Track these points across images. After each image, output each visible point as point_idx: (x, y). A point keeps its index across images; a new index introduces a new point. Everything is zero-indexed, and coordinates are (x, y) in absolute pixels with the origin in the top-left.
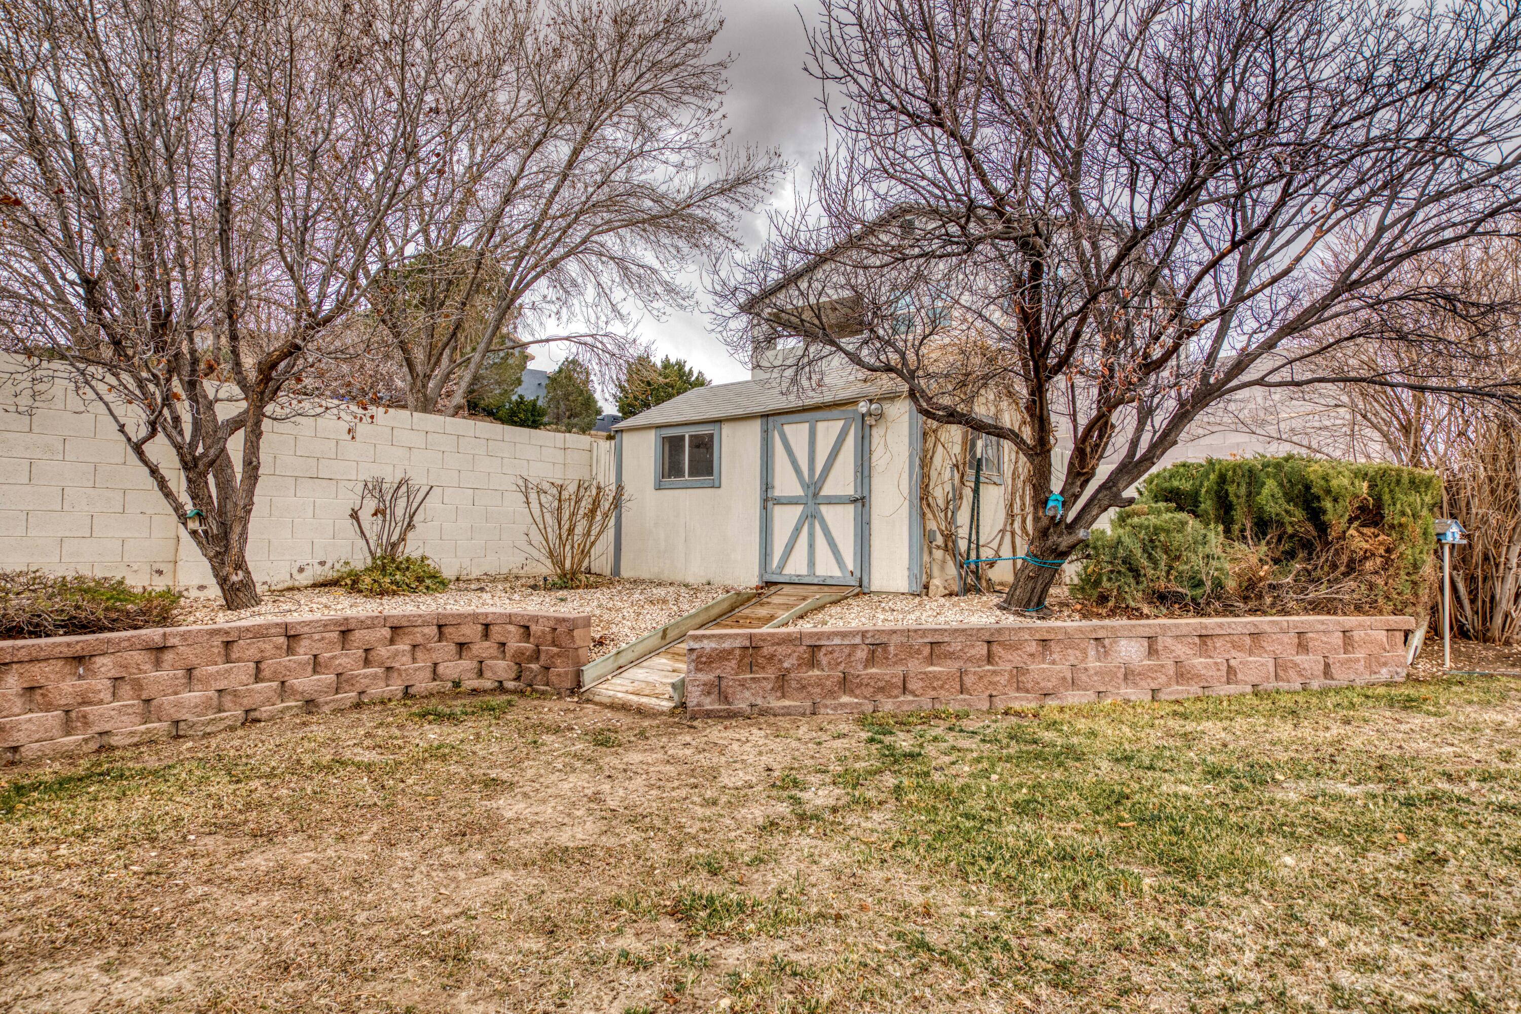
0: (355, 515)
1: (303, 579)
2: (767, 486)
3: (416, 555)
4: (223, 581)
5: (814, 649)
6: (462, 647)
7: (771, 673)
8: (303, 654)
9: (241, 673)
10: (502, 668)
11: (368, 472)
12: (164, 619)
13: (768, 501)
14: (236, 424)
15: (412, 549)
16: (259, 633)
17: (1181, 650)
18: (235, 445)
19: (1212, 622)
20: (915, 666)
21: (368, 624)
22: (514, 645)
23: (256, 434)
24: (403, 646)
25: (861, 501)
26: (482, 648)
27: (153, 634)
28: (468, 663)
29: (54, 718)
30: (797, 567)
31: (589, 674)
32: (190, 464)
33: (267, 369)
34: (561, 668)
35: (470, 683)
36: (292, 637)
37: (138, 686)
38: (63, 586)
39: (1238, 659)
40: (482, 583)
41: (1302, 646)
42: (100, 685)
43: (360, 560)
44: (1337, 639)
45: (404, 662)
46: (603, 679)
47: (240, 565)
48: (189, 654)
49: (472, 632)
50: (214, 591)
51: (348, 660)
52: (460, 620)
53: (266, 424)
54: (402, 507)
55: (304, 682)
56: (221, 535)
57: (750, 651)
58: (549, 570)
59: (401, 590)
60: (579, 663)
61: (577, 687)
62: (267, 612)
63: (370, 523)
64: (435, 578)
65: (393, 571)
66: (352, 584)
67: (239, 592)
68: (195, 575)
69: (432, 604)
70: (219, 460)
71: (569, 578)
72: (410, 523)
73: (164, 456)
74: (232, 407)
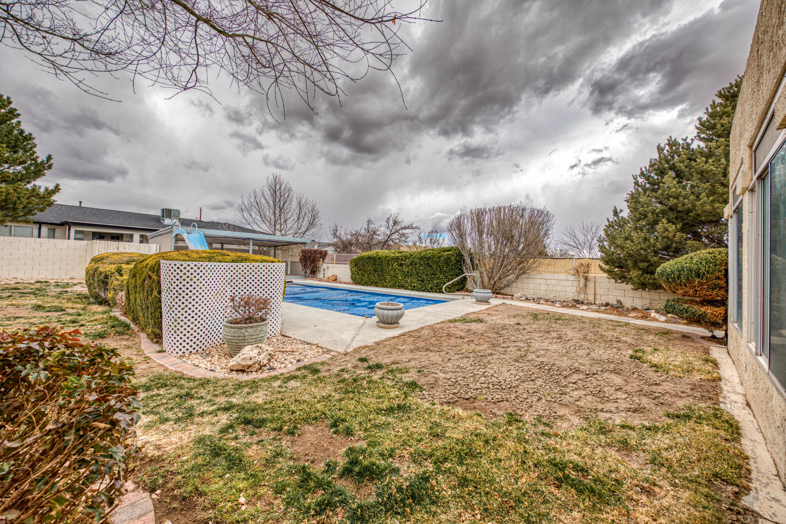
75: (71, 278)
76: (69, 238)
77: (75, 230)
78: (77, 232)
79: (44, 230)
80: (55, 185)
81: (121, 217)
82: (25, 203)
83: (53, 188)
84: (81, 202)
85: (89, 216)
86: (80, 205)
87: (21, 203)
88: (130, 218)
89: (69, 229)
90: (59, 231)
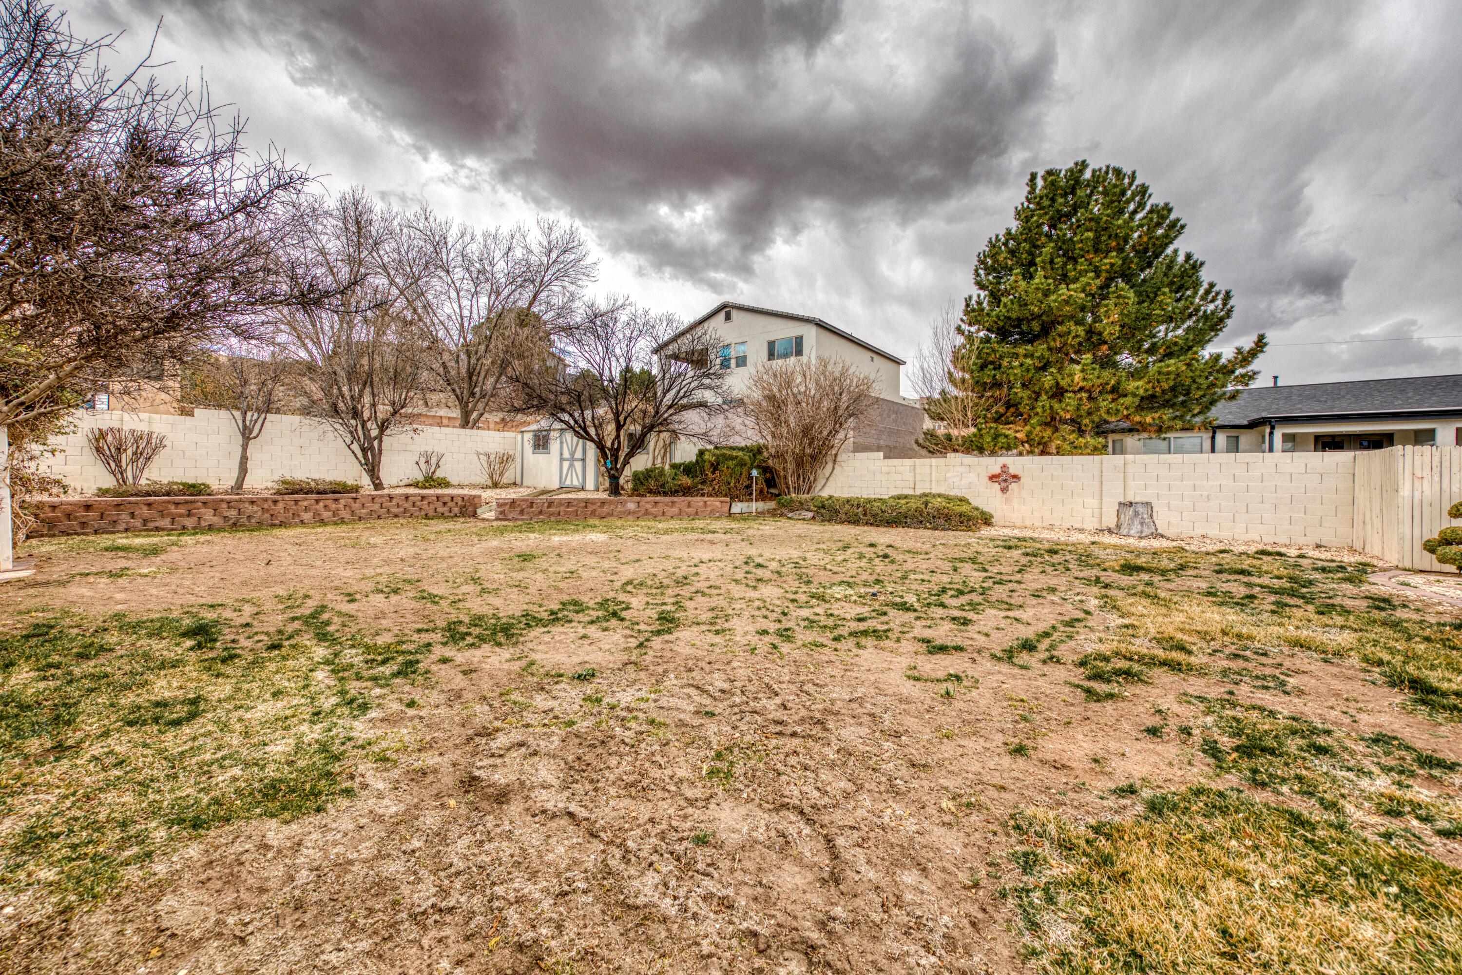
0: (417, 463)
1: (401, 484)
2: (561, 454)
3: (442, 476)
4: (373, 482)
5: (532, 503)
6: (445, 504)
7: (519, 509)
8: (394, 502)
9: (376, 507)
10: (456, 510)
11: (423, 449)
12: (357, 492)
13: (562, 459)
14: (376, 438)
15: (439, 474)
16: (381, 496)
17: (648, 506)
18: (376, 443)
19: (658, 499)
20: (562, 509)
21: (415, 495)
22: (460, 503)
23: (381, 441)
24: (425, 502)
25: (583, 460)
26: (450, 504)
27: (354, 495)
28: (446, 509)
29: (331, 513)
30: (568, 482)
31: (479, 511)
32: (364, 450)
33: (383, 424)
34: (471, 509)
35: (446, 514)
36: (391, 498)
37: (350, 507)
38: (331, 483)
39: (666, 509)
40: (461, 486)
41: (689, 506)
42: (341, 506)
43: (421, 478)
44: (701, 504)
45: (425, 507)
46: (484, 513)
47: (378, 478)
48: (363, 500)
49: (447, 499)
50: (372, 487)
51: (408, 505)
52: (444, 496)
53: (384, 438)
54: (434, 461)
55: (395, 510)
56: (373, 469)
57: (513, 503)
58: (489, 483)
59: (431, 487)
60: (476, 508)
61: (474, 515)
62: (386, 492)
63: (423, 466)
64: (446, 484)
65: (430, 481)
66: (416, 485)
67: (378, 486)
68: (365, 481)
69: (439, 491)
70: (372, 448)
71: (495, 485)
72: (438, 465)
73: (355, 447)
74: (374, 433)
75: (1318, 546)
76: (1271, 450)
77: (1284, 435)
78: (1287, 438)
79: (1221, 438)
80: (1255, 338)
81: (1376, 393)
82: (1204, 386)
83: (1253, 345)
84: (1275, 378)
85: (1300, 402)
86: (1275, 383)
87: (1198, 388)
88: (1402, 391)
89: (1271, 433)
90: (1246, 438)
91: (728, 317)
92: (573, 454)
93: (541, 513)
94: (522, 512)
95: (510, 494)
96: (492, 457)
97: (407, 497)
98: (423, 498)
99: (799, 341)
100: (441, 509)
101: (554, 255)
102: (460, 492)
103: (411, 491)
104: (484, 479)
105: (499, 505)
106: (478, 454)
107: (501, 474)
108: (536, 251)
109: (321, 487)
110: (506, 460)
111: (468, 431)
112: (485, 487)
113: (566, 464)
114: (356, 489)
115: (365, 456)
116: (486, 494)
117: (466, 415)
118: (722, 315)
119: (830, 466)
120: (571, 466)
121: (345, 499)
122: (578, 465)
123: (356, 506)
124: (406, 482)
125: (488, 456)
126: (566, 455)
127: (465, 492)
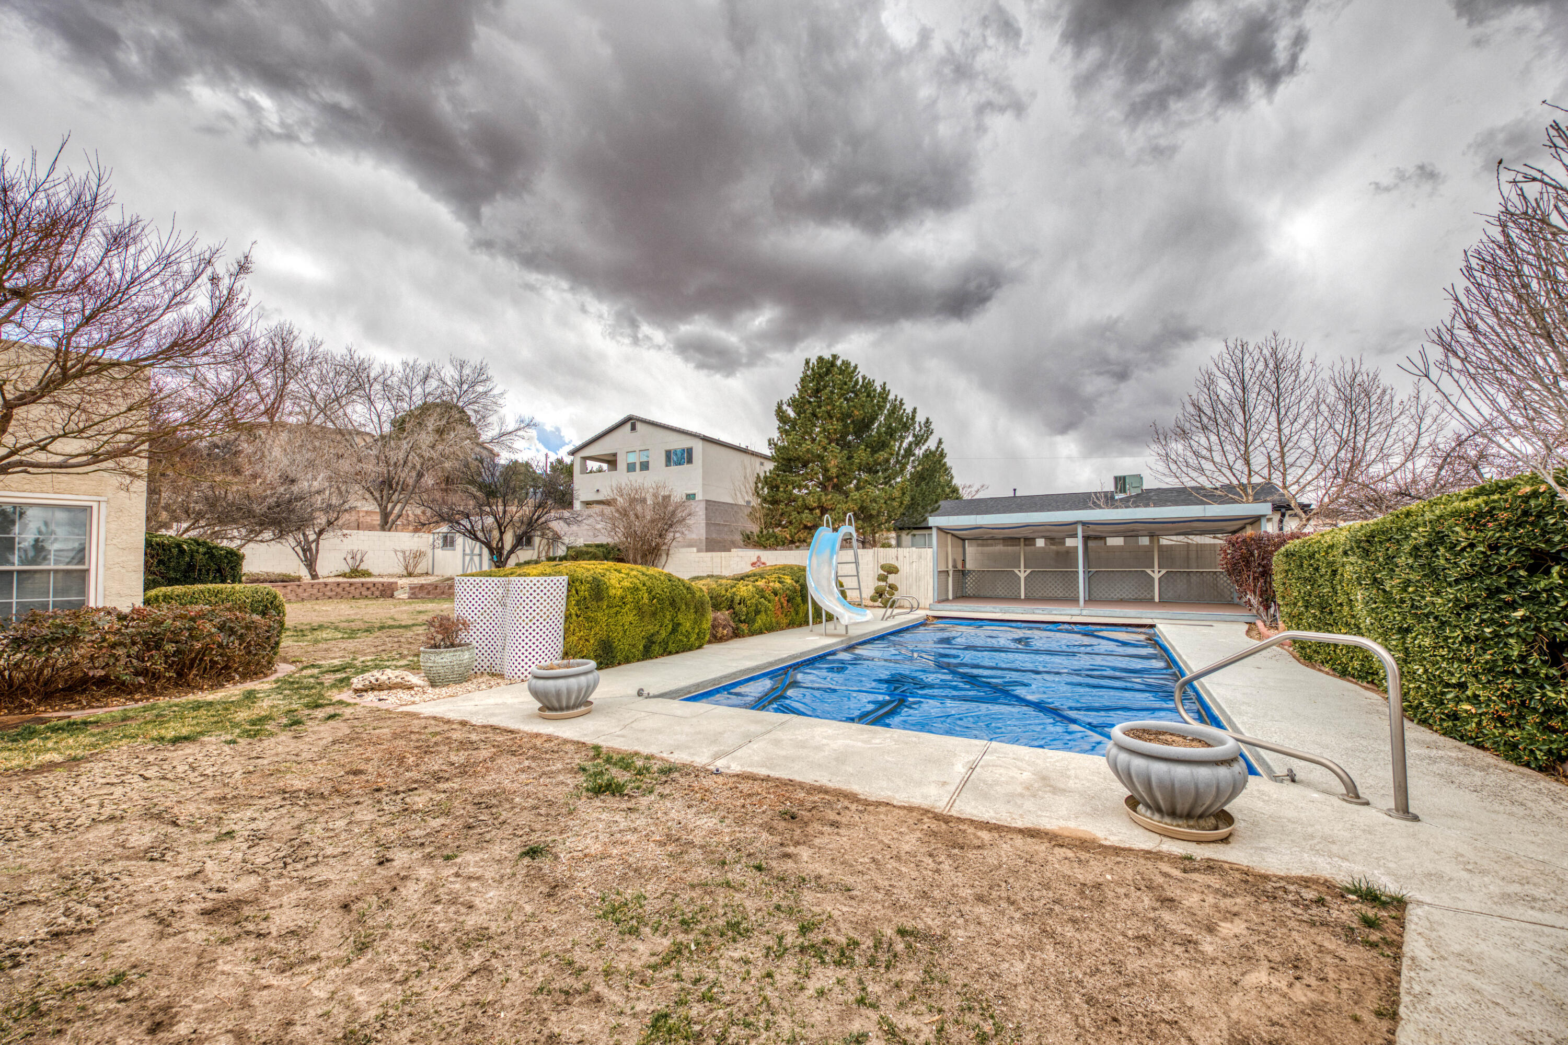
0: (345, 559)
1: (332, 574)
2: (463, 551)
3: (365, 568)
4: (311, 574)
5: (436, 587)
6: (368, 589)
7: (426, 591)
8: (329, 588)
9: (315, 591)
10: (377, 593)
11: (349, 548)
12: (299, 581)
13: (464, 555)
14: (313, 542)
15: (363, 567)
16: (318, 584)
18: (313, 546)
21: (344, 583)
22: (380, 588)
25: (480, 555)
26: (373, 589)
27: (297, 583)
28: (369, 592)
31: (395, 593)
32: (304, 550)
34: (389, 592)
35: (370, 596)
36: (326, 585)
37: (296, 592)
38: (279, 575)
40: (381, 576)
42: (289, 591)
43: (347, 570)
45: (353, 591)
46: (399, 594)
47: (315, 571)
48: (304, 587)
49: (370, 585)
50: (310, 577)
51: (339, 590)
52: (367, 583)
53: (320, 542)
54: (358, 557)
55: (329, 594)
56: (310, 564)
57: (422, 587)
58: (405, 573)
59: (356, 577)
60: (393, 591)
61: (392, 596)
62: (321, 580)
63: (350, 561)
64: (367, 574)
65: (355, 572)
66: (344, 575)
67: (314, 576)
68: (304, 573)
69: (363, 580)
70: (310, 549)
71: (410, 575)
72: (362, 561)
73: (298, 549)
74: (312, 537)
91: (633, 428)
92: (472, 551)
93: (443, 593)
94: (428, 593)
95: (422, 580)
96: (407, 554)
97: (338, 584)
98: (351, 584)
99: (690, 451)
100: (365, 593)
101: (465, 387)
102: (381, 580)
103: (341, 579)
104: (401, 570)
105: (411, 588)
106: (396, 551)
107: (415, 566)
108: (449, 383)
109: (273, 578)
110: (418, 555)
111: (387, 533)
112: (400, 577)
113: (467, 558)
114: (299, 579)
115: (305, 555)
116: (402, 582)
117: (385, 515)
118: (628, 426)
119: (664, 557)
120: (471, 559)
121: (291, 586)
122: (476, 559)
123: (300, 590)
124: (335, 573)
125: (404, 552)
126: (468, 551)
127: (385, 580)
